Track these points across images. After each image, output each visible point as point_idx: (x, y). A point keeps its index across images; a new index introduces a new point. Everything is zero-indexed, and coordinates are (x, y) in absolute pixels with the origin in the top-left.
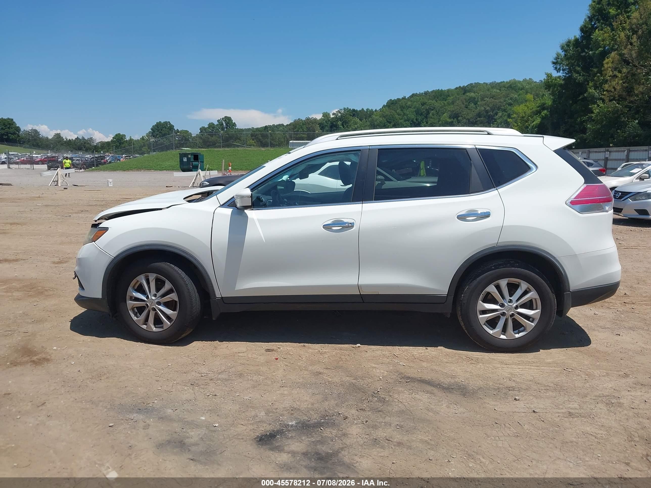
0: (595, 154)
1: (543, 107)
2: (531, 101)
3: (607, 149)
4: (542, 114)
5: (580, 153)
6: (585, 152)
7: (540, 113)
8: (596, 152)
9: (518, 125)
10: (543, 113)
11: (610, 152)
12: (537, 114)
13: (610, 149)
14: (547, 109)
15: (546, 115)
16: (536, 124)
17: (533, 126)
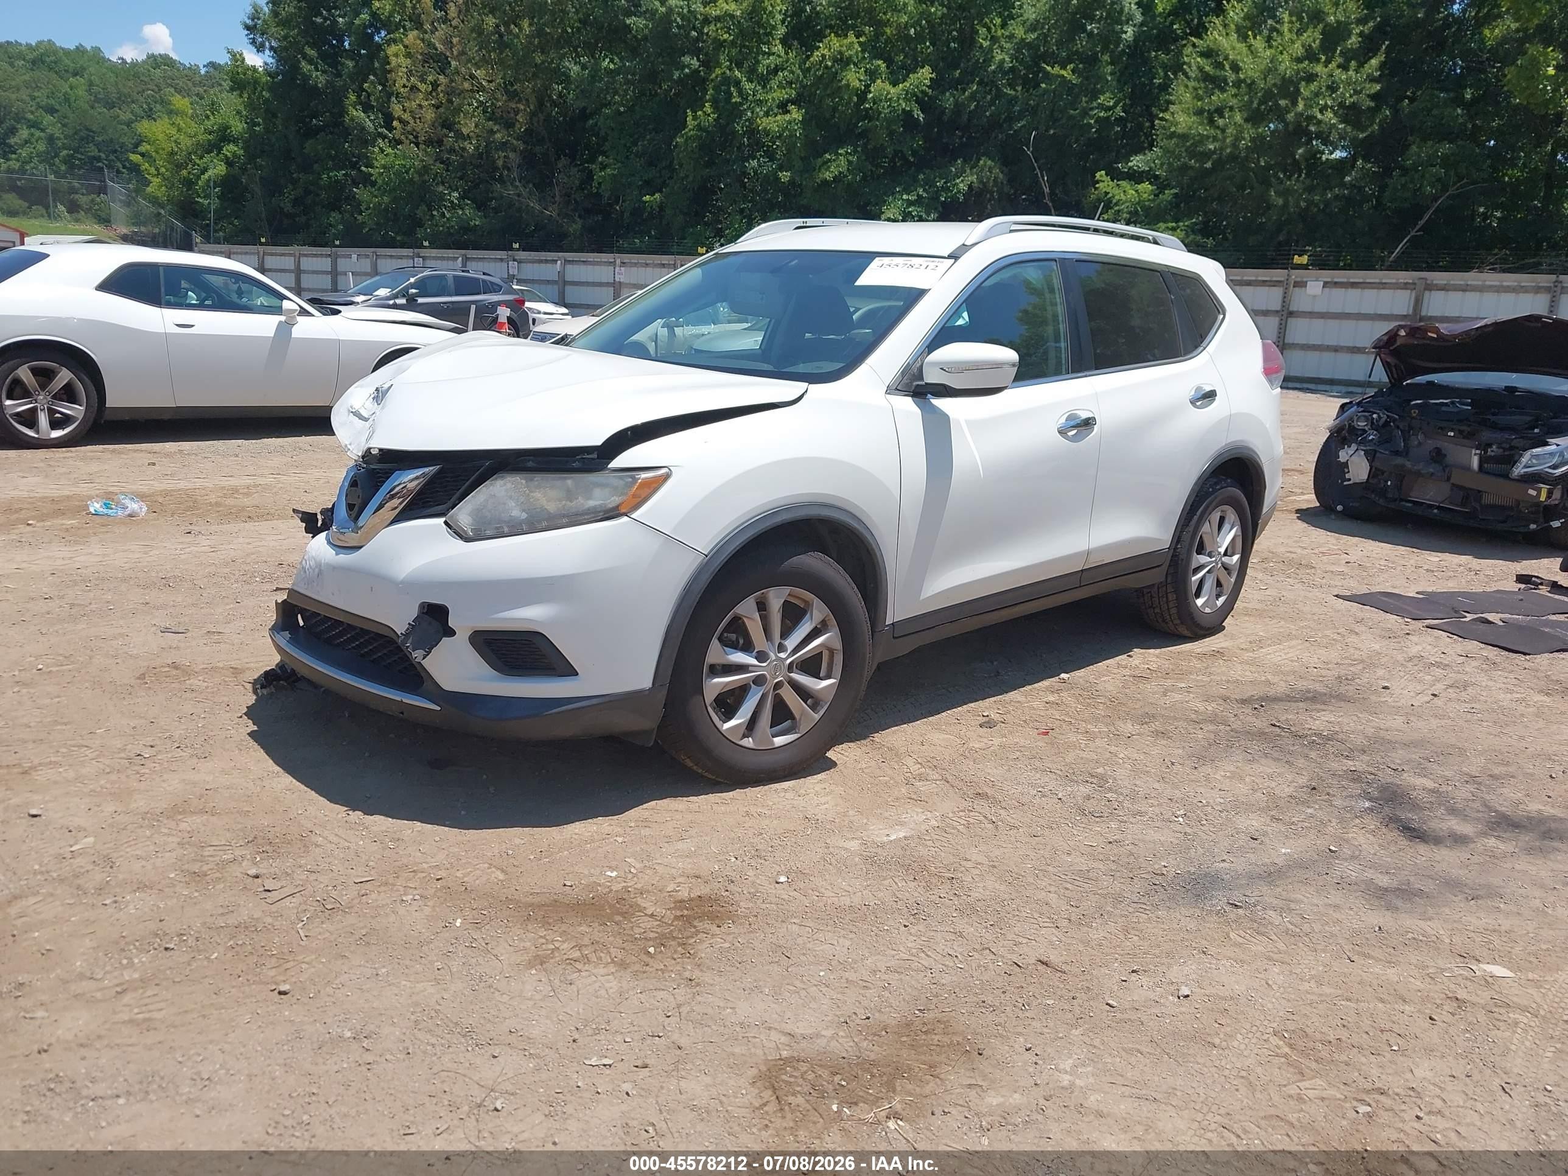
0: (389, 261)
1: (223, 136)
2: (186, 115)
3: (416, 250)
4: (224, 151)
5: (354, 257)
6: (367, 256)
7: (220, 150)
8: (391, 257)
9: (159, 174)
10: (228, 150)
11: (424, 258)
12: (212, 152)
13: (424, 252)
14: (235, 141)
15: (234, 154)
16: (216, 175)
17: (209, 181)
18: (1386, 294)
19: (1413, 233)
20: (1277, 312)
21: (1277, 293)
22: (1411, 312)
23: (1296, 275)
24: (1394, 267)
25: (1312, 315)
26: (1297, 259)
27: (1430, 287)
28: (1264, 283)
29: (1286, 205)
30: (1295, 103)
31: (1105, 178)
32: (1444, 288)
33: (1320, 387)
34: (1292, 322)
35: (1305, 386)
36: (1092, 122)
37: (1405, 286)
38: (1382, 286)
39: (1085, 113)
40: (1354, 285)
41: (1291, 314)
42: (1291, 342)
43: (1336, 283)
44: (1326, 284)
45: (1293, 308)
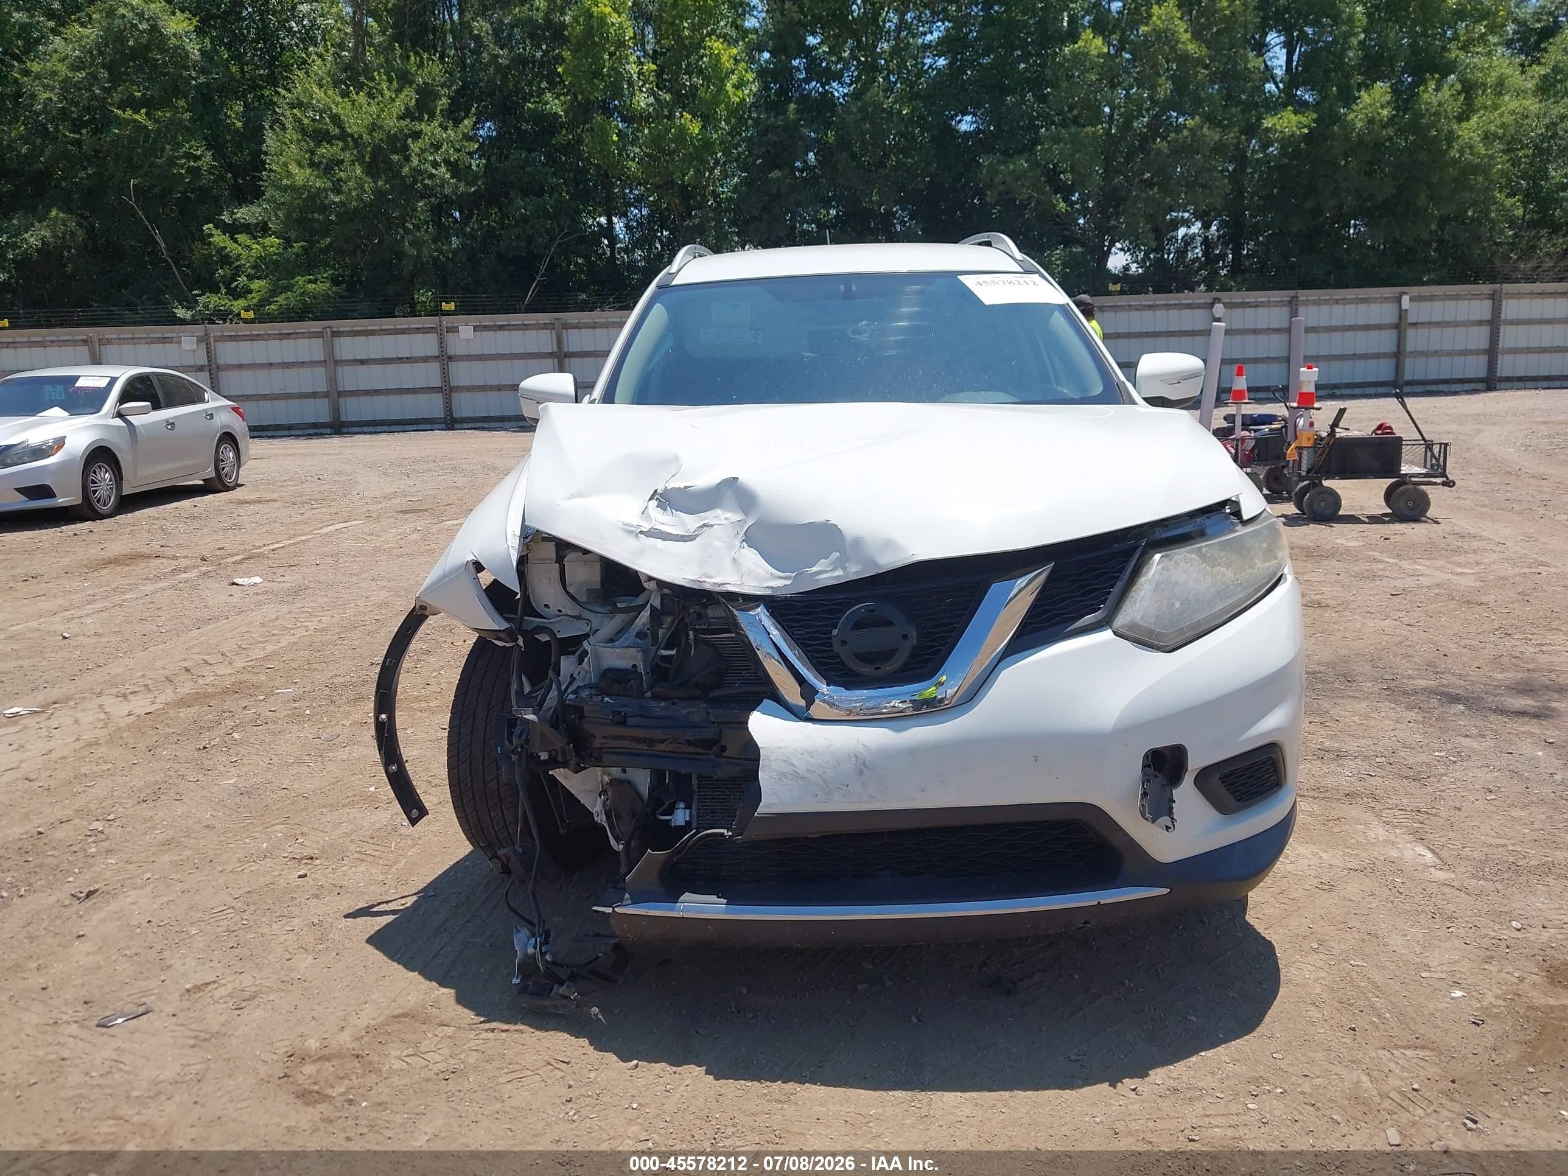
18: (531, 334)
19: (538, 279)
20: (436, 357)
21: (432, 338)
22: (555, 350)
23: (446, 321)
24: (530, 309)
25: (469, 358)
26: (445, 306)
27: (566, 326)
28: (418, 330)
29: (419, 256)
30: (408, 159)
31: (214, 232)
32: (577, 327)
33: (493, 425)
34: (454, 366)
35: (479, 425)
36: (183, 171)
37: (545, 327)
38: (526, 327)
39: (172, 161)
40: (501, 328)
41: (450, 358)
42: (456, 384)
43: (485, 326)
44: (476, 328)
45: (451, 352)
